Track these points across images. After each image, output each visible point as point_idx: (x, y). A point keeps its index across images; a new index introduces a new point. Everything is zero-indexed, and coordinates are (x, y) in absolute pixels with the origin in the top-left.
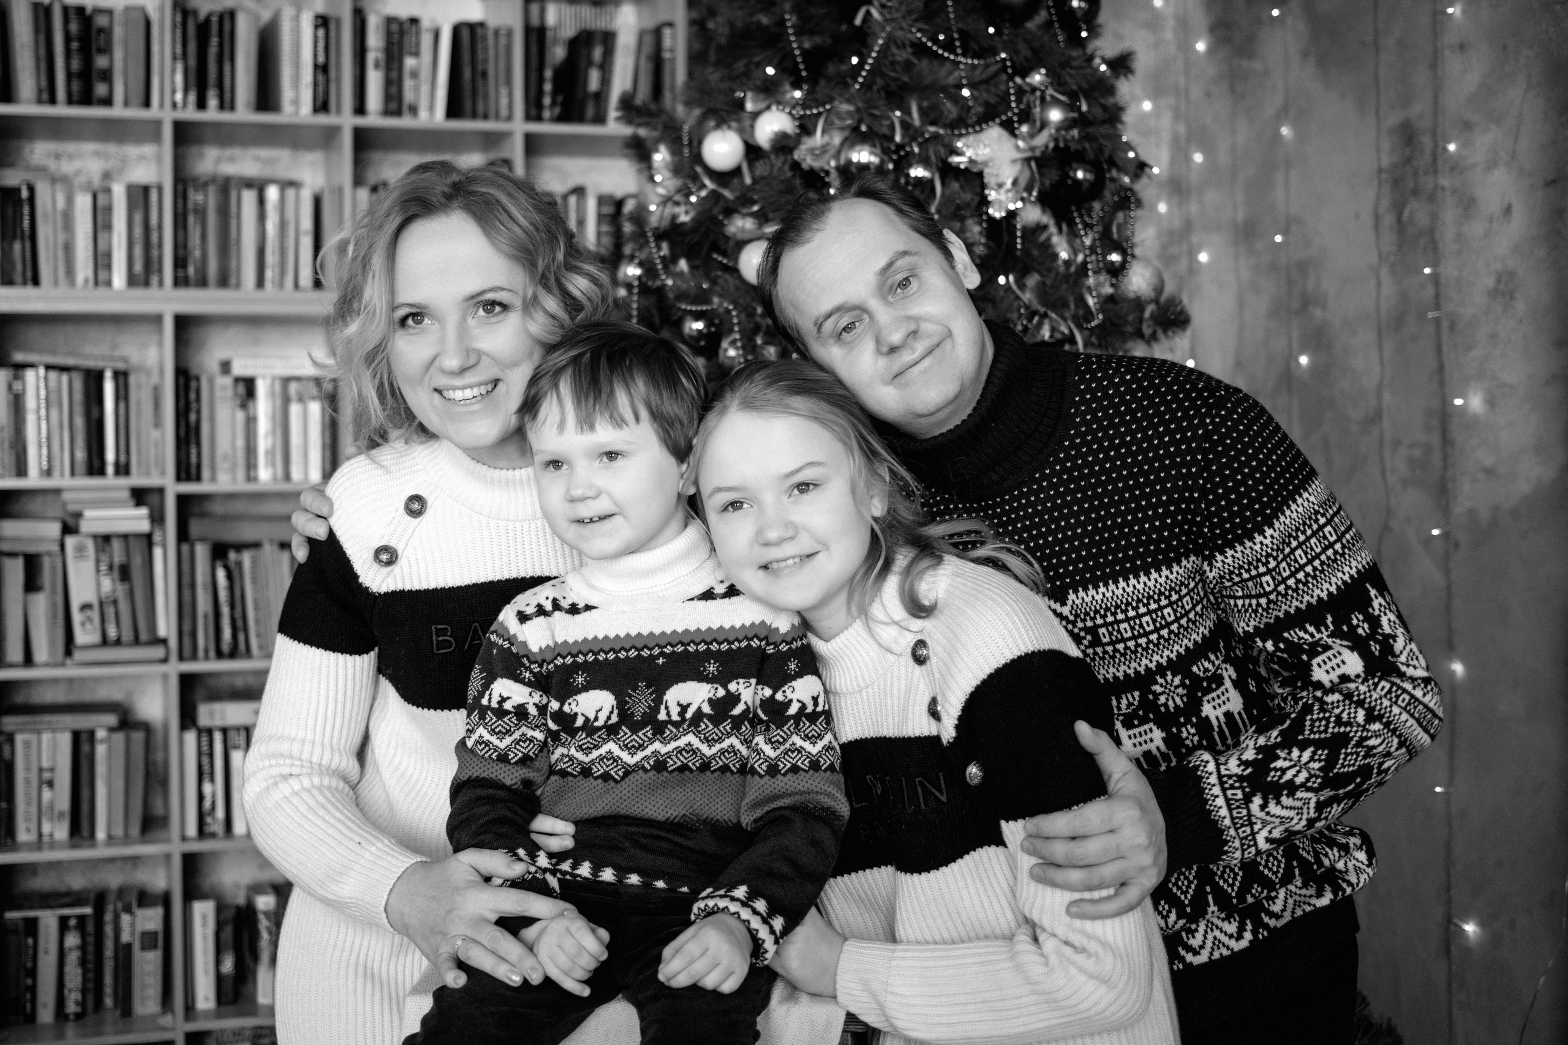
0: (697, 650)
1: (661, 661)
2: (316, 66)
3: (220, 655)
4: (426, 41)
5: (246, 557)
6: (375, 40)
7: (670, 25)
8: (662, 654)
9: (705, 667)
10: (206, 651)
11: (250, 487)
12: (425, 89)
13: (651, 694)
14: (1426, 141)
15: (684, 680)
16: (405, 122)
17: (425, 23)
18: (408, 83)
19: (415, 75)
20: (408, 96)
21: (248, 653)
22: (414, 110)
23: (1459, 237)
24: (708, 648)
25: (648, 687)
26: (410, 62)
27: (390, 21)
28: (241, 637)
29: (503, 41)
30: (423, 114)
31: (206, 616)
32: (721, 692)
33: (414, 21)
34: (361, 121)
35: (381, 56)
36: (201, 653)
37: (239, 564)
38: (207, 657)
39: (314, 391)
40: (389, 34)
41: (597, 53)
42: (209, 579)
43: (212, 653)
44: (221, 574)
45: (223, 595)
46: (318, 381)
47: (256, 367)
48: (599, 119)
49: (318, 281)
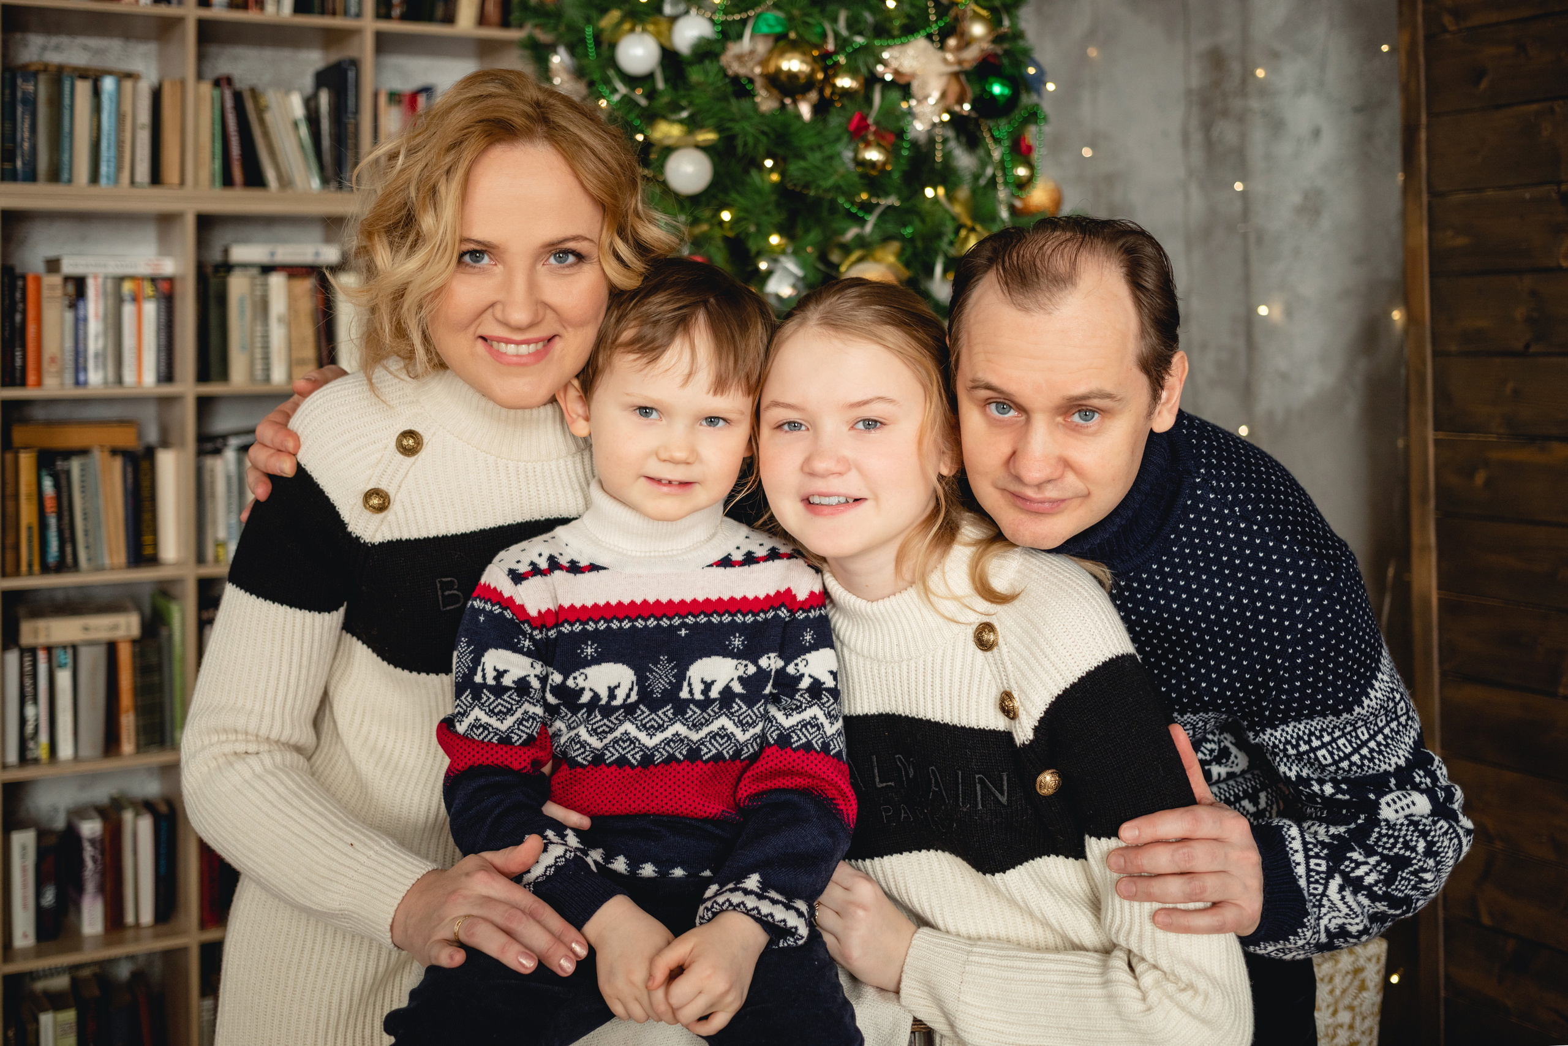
0: (721, 622)
1: (683, 632)
3: (45, 569)
5: (75, 466)
8: (684, 625)
9: (730, 641)
10: (30, 565)
11: (79, 392)
13: (672, 669)
14: (1235, 66)
15: (708, 655)
16: (252, 16)
21: (75, 567)
24: (733, 620)
25: (669, 661)
28: (69, 549)
31: (30, 528)
32: (752, 669)
34: (204, 13)
36: (24, 567)
37: (68, 473)
38: (30, 573)
39: (148, 289)
42: (34, 487)
43: (36, 567)
44: (48, 484)
45: (50, 505)
46: (154, 280)
47: (87, 265)
48: (450, 18)
49: (156, 177)
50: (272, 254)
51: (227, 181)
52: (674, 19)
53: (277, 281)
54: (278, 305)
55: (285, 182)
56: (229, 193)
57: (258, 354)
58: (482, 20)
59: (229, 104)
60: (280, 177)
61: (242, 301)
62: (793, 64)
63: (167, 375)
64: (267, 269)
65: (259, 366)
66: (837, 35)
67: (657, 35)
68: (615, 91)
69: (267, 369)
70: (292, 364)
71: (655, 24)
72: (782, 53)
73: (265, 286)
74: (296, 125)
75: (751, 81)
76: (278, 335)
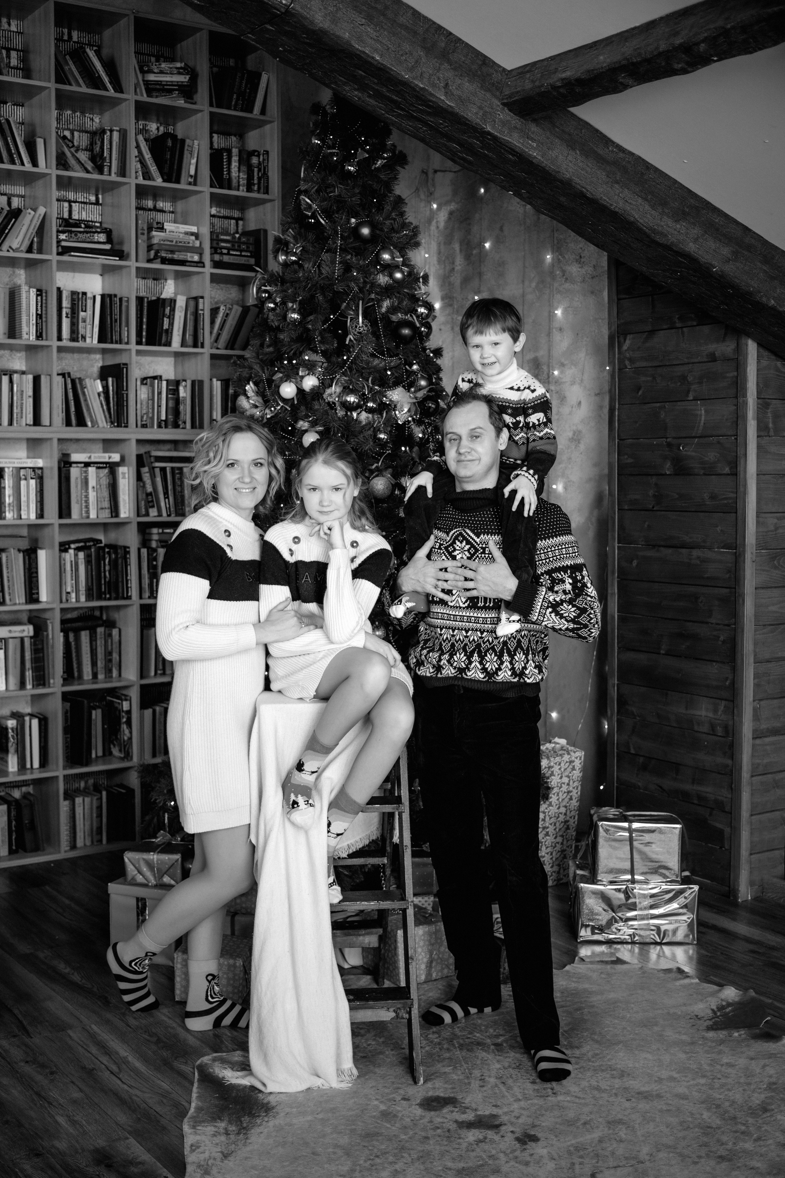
2: (37, 314)
4: (90, 303)
6: (66, 303)
7: (202, 297)
12: (89, 327)
14: (545, 368)
16: (80, 344)
17: (89, 295)
18: (81, 324)
19: (84, 321)
20: (81, 331)
22: (84, 338)
23: (558, 413)
26: (82, 314)
27: (73, 293)
29: (124, 304)
30: (88, 340)
33: (84, 294)
34: (60, 344)
35: (69, 311)
39: (32, 474)
40: (73, 300)
41: (167, 310)
46: (34, 469)
47: (6, 463)
48: (169, 344)
49: (37, 421)
50: (90, 457)
51: (68, 423)
52: (302, 377)
53: (92, 470)
54: (92, 482)
55: (94, 423)
56: (69, 429)
57: (84, 504)
58: (183, 344)
59: (69, 386)
60: (92, 422)
61: (77, 478)
62: (352, 399)
63: (41, 515)
64: (87, 464)
65: (84, 510)
66: (368, 387)
67: (296, 384)
68: (278, 405)
69: (88, 512)
70: (100, 509)
71: (296, 379)
72: (348, 395)
73: (86, 472)
74: (99, 394)
75: (334, 403)
76: (92, 495)
